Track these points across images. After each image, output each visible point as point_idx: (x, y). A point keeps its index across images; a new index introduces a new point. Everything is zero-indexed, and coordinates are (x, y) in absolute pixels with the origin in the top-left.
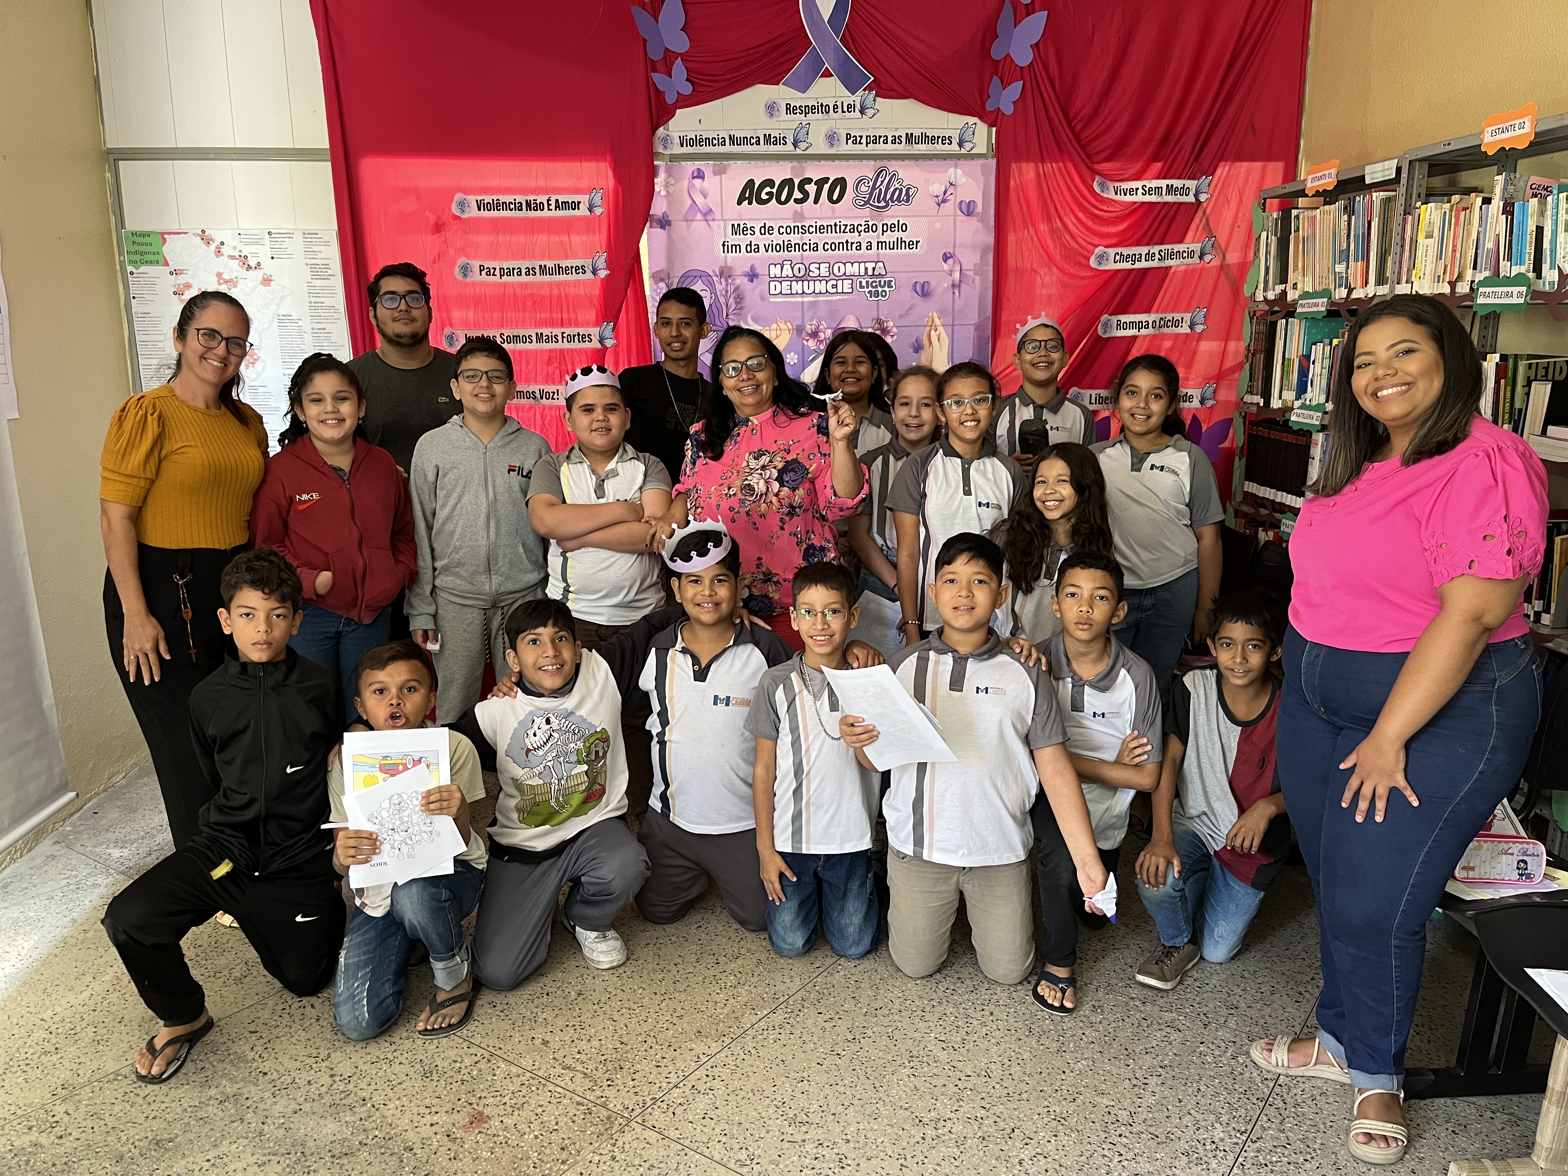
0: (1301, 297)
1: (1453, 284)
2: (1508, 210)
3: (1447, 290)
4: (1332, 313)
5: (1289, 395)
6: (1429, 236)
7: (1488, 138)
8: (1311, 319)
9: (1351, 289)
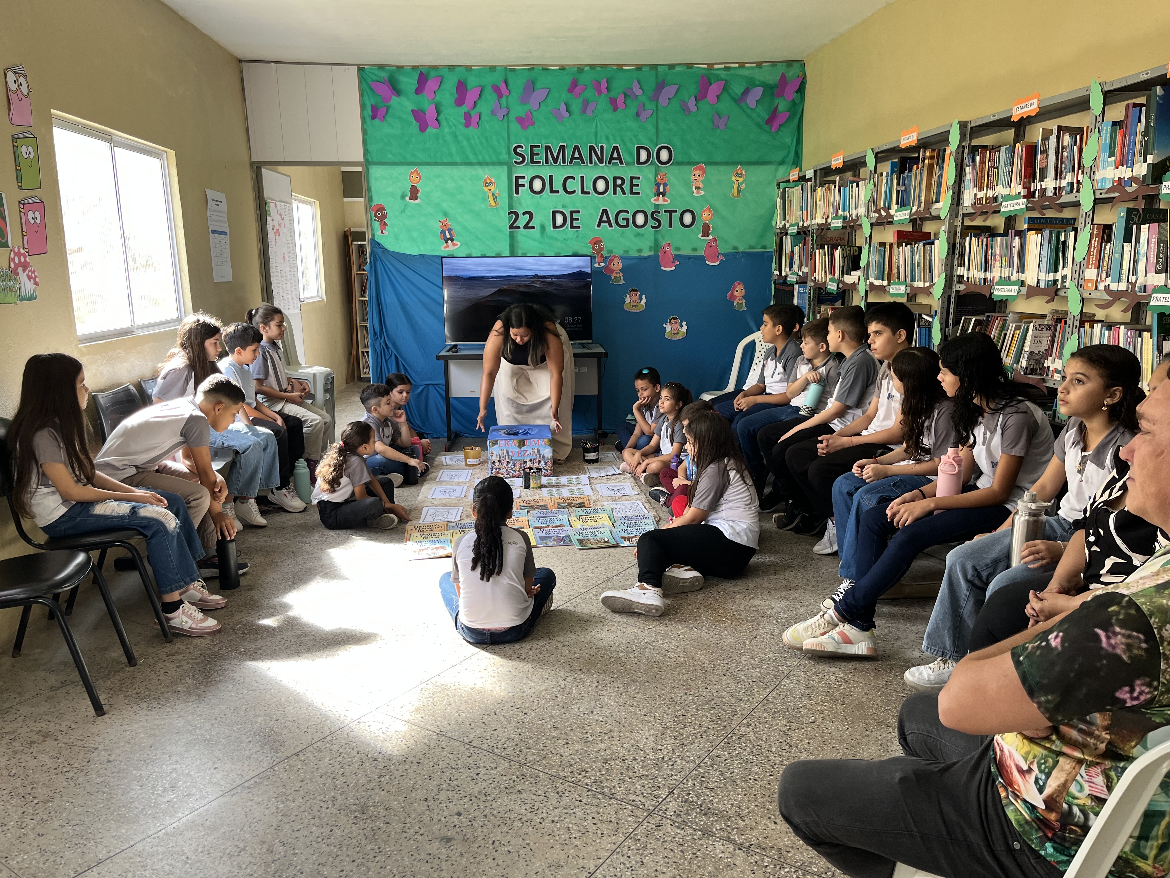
0: (790, 226)
1: (826, 219)
2: (839, 191)
3: (824, 221)
4: (798, 233)
5: (787, 269)
6: (820, 200)
7: (833, 163)
8: (792, 235)
9: (803, 222)
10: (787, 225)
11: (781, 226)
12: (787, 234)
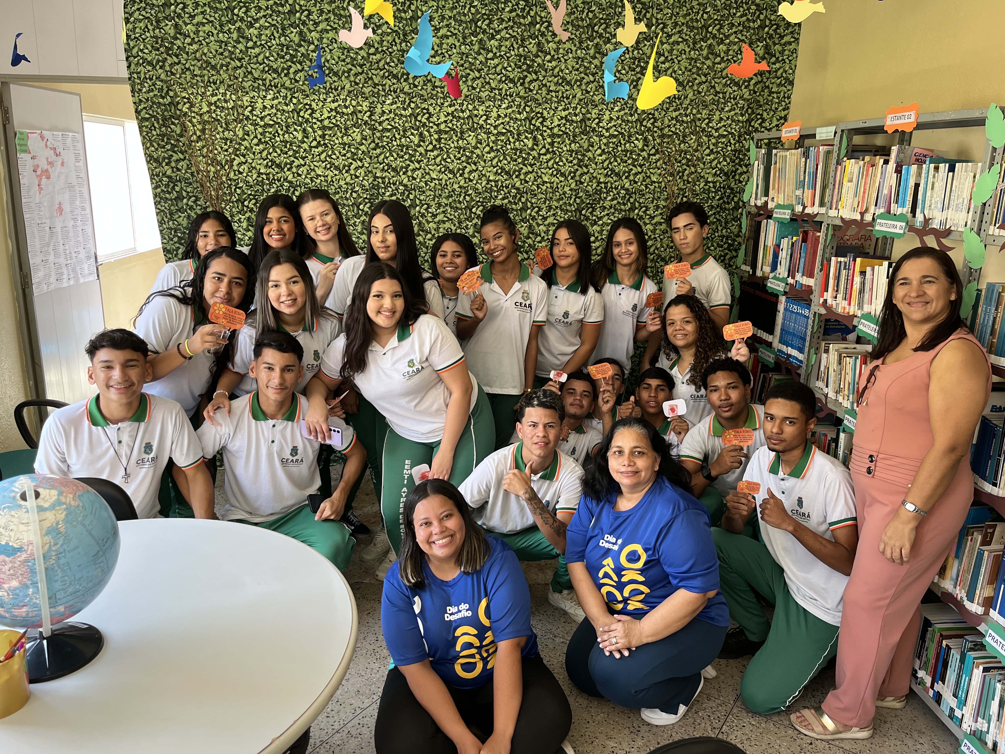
0: (776, 207)
1: (862, 214)
2: (898, 171)
3: (857, 217)
4: (794, 220)
5: (767, 269)
6: (850, 181)
7: (889, 122)
8: (781, 223)
9: (804, 208)
10: (771, 205)
11: (759, 203)
12: (770, 217)
